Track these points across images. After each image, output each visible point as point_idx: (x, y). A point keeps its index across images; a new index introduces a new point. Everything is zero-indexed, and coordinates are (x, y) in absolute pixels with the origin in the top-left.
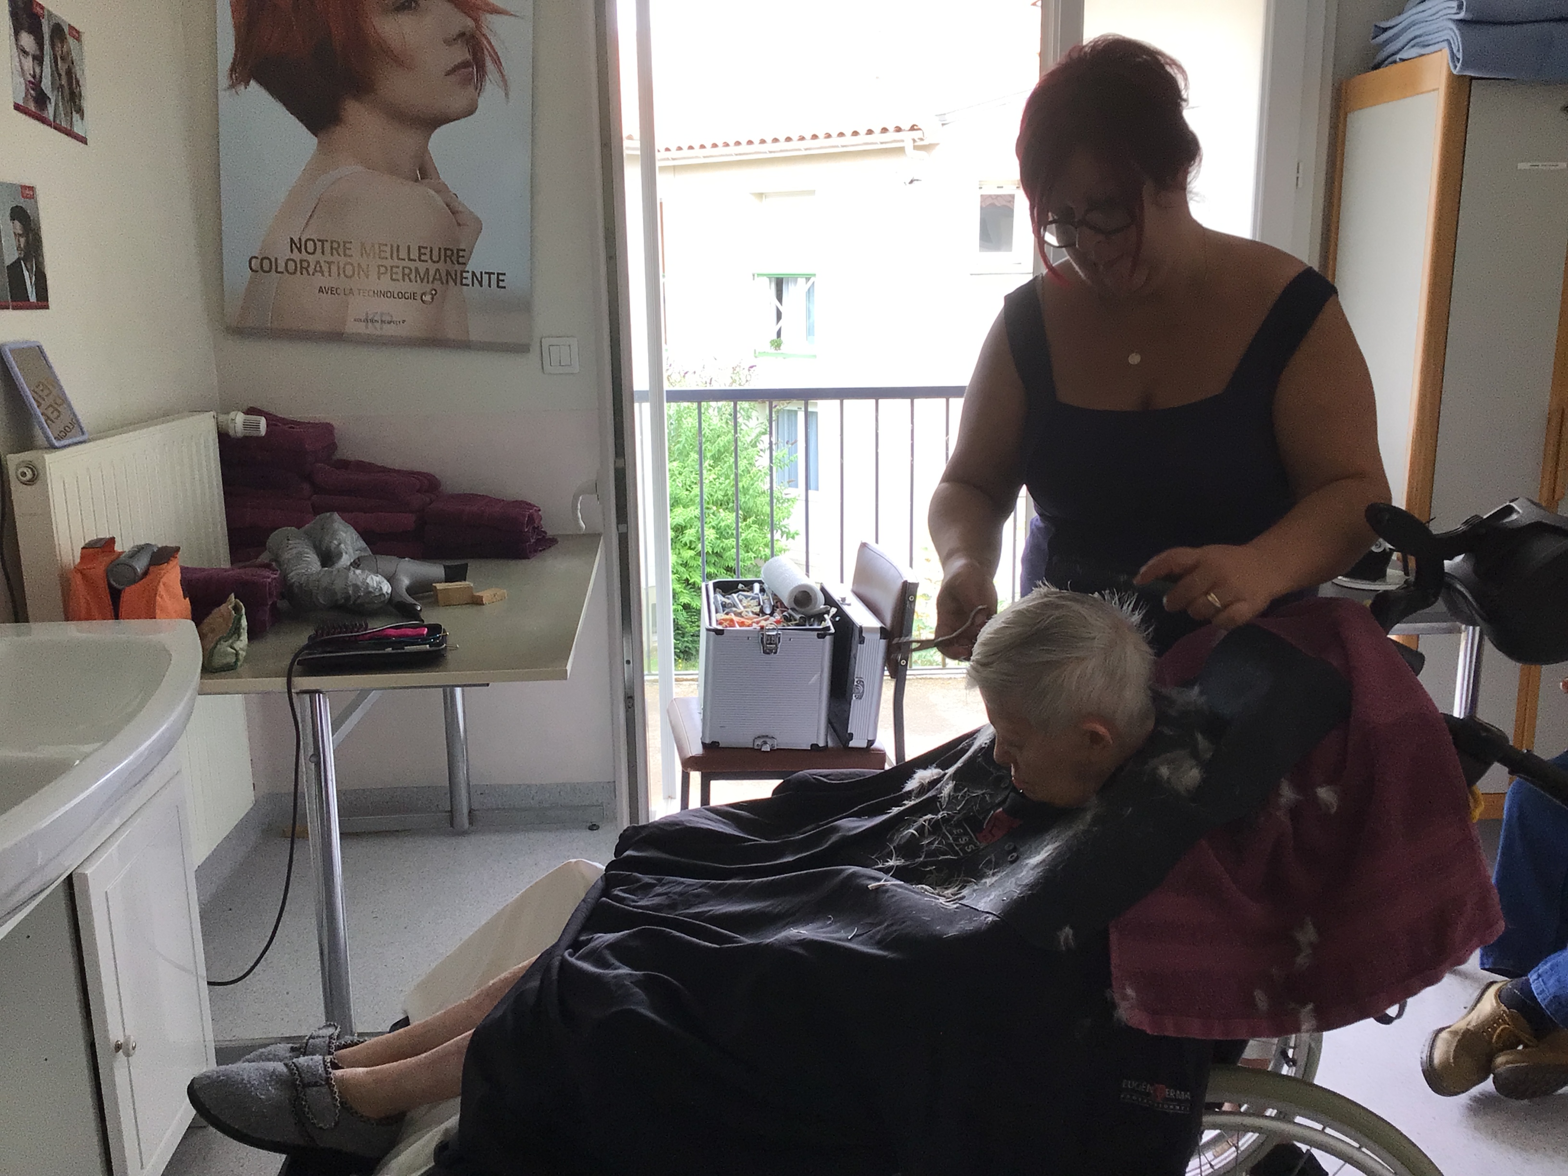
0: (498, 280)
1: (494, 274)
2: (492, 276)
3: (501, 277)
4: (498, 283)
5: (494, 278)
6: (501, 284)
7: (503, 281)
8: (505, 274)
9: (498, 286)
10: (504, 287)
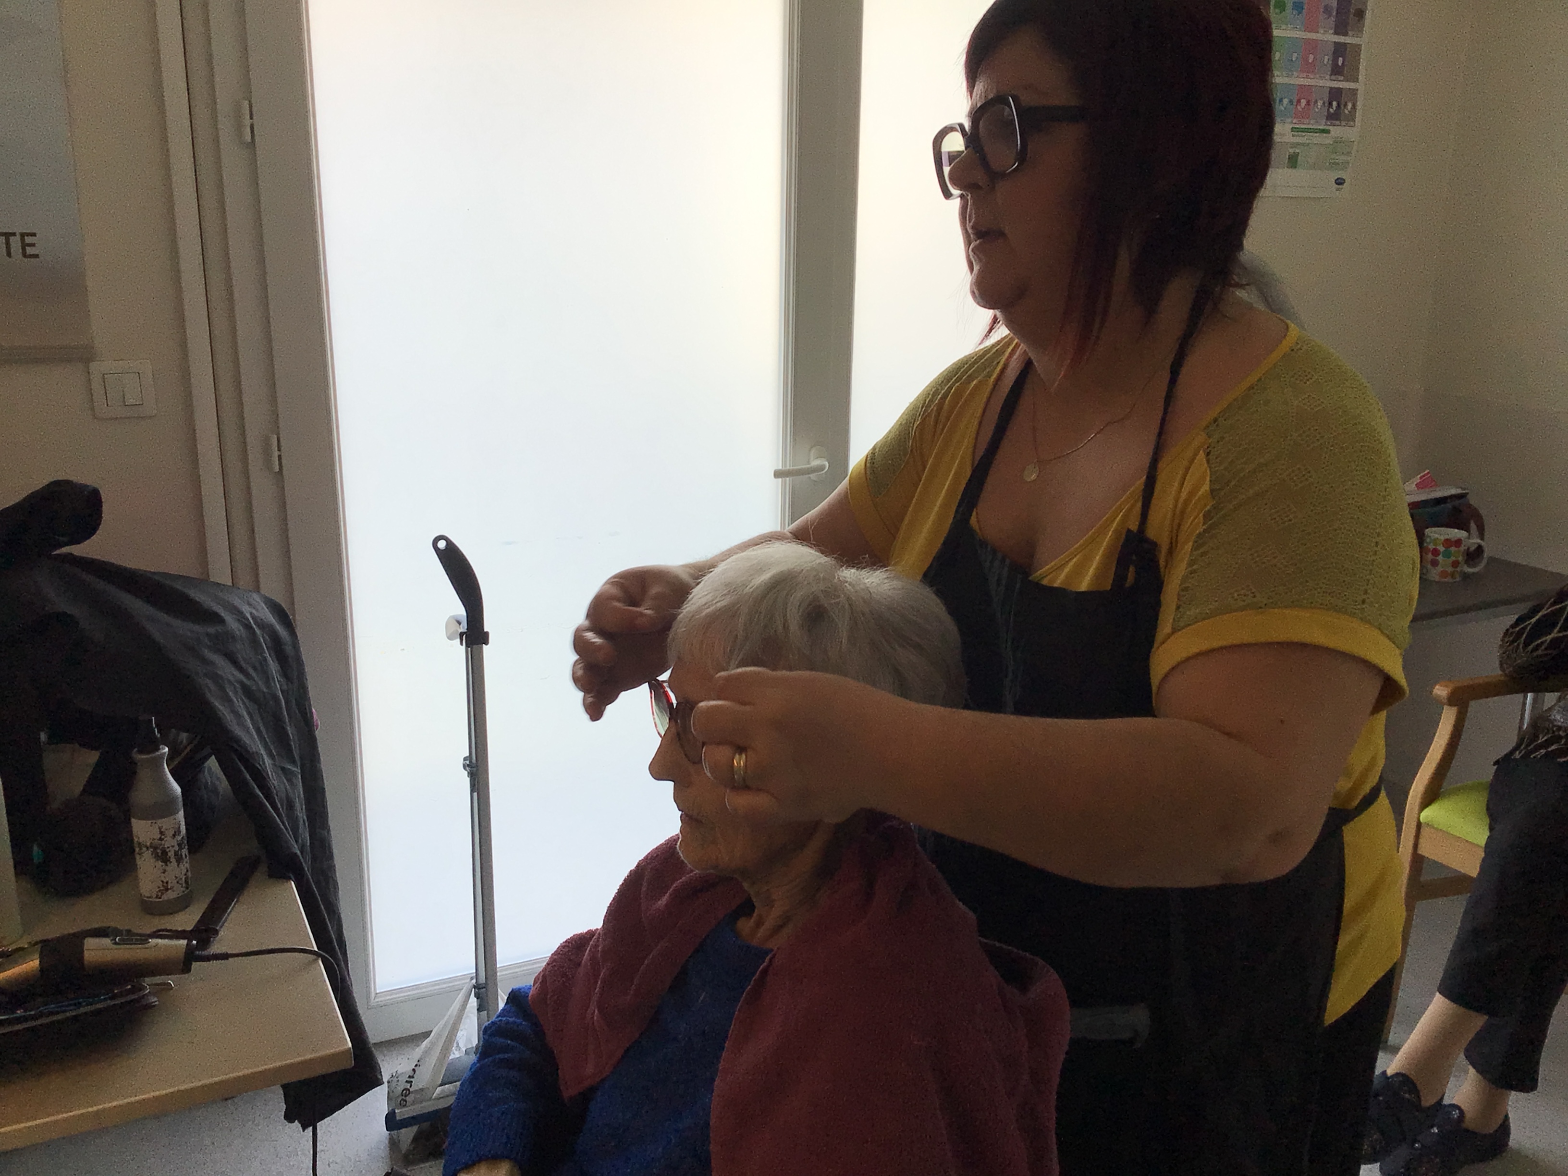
0: (24, 246)
1: (14, 234)
2: (12, 238)
3: (28, 240)
4: (24, 249)
5: (15, 242)
6: (29, 251)
7: (33, 245)
8: (34, 235)
9: (25, 255)
10: (37, 256)
